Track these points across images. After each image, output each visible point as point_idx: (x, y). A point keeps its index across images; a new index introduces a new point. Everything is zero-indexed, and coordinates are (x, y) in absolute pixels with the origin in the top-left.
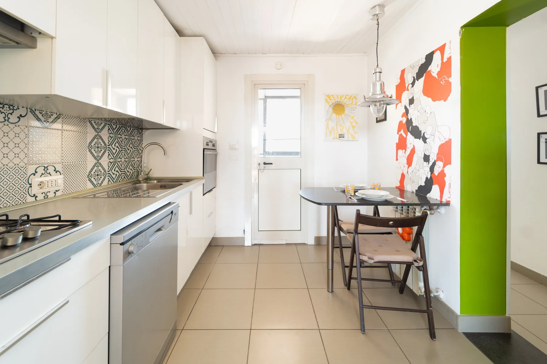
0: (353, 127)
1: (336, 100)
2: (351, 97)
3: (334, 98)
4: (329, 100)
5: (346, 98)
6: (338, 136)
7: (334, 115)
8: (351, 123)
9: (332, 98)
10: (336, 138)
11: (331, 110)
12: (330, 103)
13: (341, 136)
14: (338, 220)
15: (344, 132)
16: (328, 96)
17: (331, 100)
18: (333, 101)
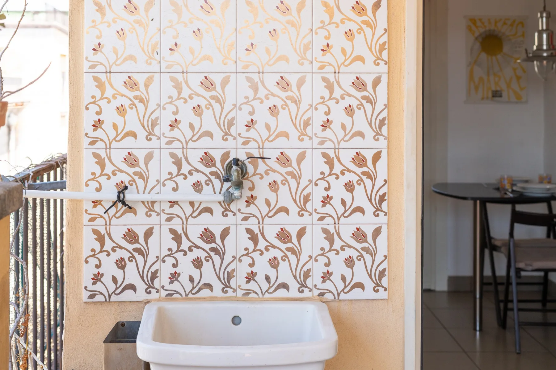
0: (518, 78)
1: (487, 29)
2: (514, 21)
3: (483, 23)
4: (473, 28)
5: (505, 24)
6: (490, 95)
7: (484, 56)
8: (514, 70)
9: (479, 23)
10: (487, 98)
11: (478, 45)
12: (477, 34)
13: (497, 94)
14: (490, 238)
15: (503, 86)
16: (473, 21)
17: (477, 27)
18: (482, 30)
